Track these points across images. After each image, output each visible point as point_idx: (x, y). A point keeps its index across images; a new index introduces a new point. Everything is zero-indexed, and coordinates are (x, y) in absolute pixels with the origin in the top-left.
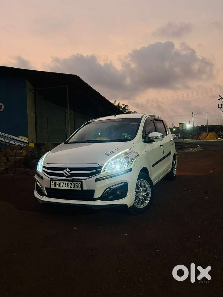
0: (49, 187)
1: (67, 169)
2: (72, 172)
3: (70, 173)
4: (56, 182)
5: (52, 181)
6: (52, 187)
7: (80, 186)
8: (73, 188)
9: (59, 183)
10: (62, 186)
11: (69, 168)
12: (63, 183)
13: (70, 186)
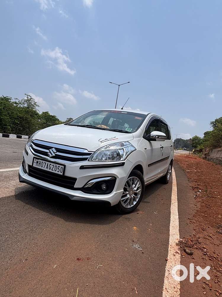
0: (31, 165)
1: (53, 149)
2: (58, 153)
3: (55, 154)
4: (39, 160)
5: (35, 159)
6: (34, 166)
7: (61, 171)
8: (54, 170)
9: (42, 162)
10: (43, 166)
11: (56, 149)
12: (46, 163)
13: (51, 168)
